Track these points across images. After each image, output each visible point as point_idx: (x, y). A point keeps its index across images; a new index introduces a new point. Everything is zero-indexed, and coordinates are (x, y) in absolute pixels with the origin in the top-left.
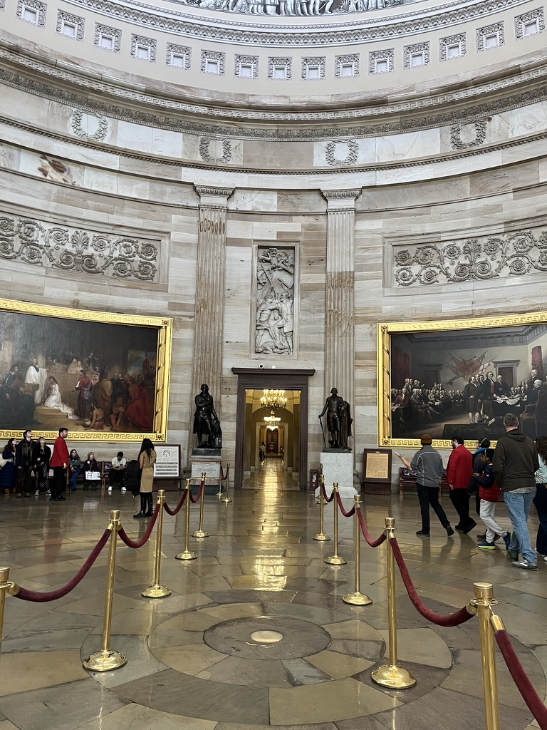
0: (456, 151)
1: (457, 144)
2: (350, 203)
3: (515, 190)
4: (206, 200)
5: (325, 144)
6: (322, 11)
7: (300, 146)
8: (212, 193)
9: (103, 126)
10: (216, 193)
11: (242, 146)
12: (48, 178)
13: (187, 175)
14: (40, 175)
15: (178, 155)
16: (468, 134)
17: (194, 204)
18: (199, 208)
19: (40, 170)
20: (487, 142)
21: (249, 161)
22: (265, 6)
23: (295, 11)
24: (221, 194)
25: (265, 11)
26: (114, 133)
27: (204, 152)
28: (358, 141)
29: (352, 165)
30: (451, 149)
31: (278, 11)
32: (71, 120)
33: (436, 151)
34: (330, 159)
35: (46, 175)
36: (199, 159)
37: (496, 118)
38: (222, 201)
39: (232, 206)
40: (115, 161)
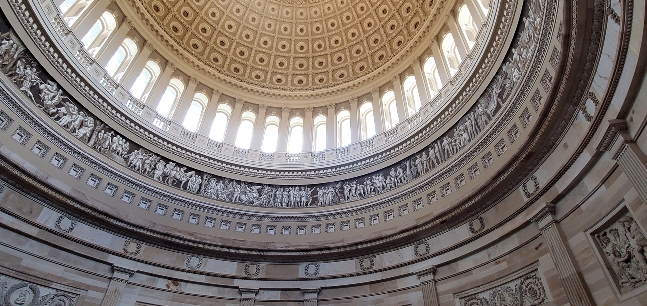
0: (362, 271)
1: (362, 267)
2: (315, 296)
3: (388, 292)
4: (244, 295)
5: (304, 265)
6: (307, 205)
7: (292, 267)
8: (248, 291)
9: (200, 262)
10: (250, 292)
11: (265, 267)
12: (170, 289)
13: (237, 283)
14: (166, 288)
15: (234, 274)
16: (367, 263)
17: (239, 297)
18: (240, 300)
19: (167, 285)
20: (374, 268)
21: (268, 274)
22: (282, 203)
23: (294, 205)
24: (252, 292)
25: (282, 205)
26: (205, 265)
27: (247, 271)
28: (319, 264)
29: (317, 276)
30: (360, 271)
31: (287, 205)
32: (186, 261)
33: (354, 271)
34: (306, 273)
35: (168, 288)
36: (244, 275)
37: (377, 256)
38: (252, 295)
39: (258, 298)
40: (202, 279)
